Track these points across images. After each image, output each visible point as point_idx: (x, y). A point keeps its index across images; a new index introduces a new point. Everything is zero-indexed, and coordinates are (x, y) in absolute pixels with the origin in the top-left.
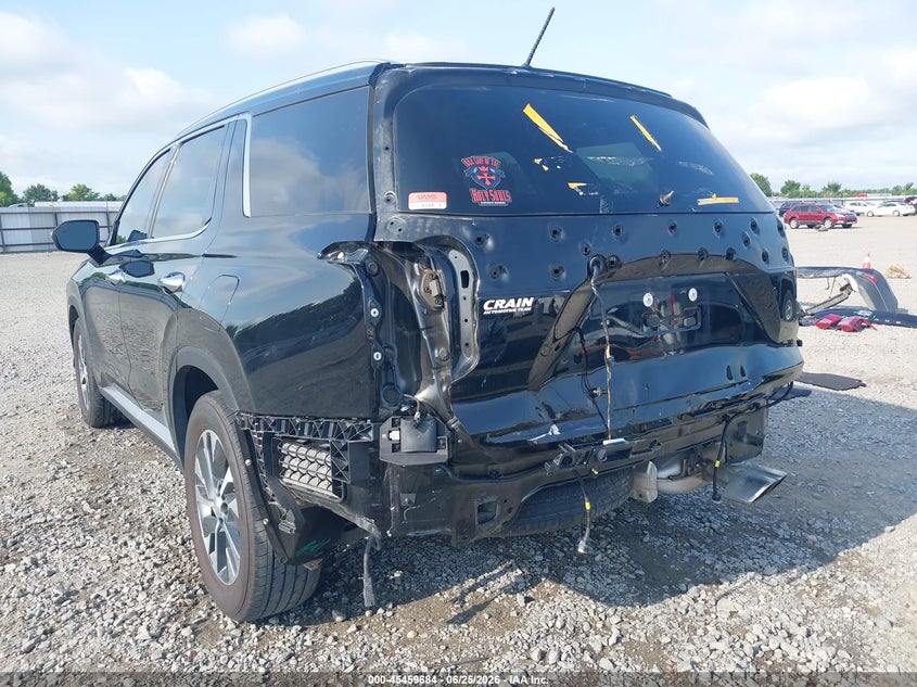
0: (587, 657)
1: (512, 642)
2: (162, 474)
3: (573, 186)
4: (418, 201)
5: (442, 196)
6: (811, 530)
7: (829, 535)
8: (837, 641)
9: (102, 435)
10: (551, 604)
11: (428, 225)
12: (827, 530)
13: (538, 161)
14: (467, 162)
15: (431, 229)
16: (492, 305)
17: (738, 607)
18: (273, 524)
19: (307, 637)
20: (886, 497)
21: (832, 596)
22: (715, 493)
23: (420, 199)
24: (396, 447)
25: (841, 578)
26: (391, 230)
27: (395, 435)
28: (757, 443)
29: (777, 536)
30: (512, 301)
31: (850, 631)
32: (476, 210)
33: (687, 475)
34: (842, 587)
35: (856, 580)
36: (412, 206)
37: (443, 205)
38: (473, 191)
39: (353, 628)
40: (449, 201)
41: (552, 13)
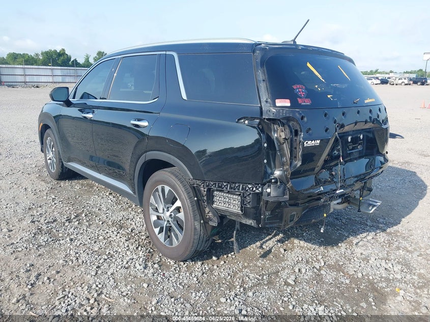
0: (316, 271)
1: (286, 266)
2: (102, 201)
3: (329, 96)
4: (280, 103)
5: (288, 101)
6: (379, 222)
7: (385, 224)
8: (401, 262)
9: (62, 183)
10: (294, 252)
11: (284, 112)
12: (385, 222)
13: (316, 86)
14: (294, 87)
15: (286, 113)
16: (307, 143)
17: (363, 251)
18: (206, 223)
19: (206, 266)
20: (402, 210)
21: (394, 247)
22: (359, 209)
23: (280, 102)
24: (269, 194)
25: (395, 240)
26: (270, 114)
27: (269, 190)
28: (370, 190)
29: (367, 225)
30: (313, 141)
31: (404, 259)
32: (300, 106)
33: (344, 203)
34: (397, 243)
35: (401, 241)
36: (278, 104)
37: (289, 105)
38: (298, 99)
39: (222, 262)
40: (291, 102)
41: (308, 21)
